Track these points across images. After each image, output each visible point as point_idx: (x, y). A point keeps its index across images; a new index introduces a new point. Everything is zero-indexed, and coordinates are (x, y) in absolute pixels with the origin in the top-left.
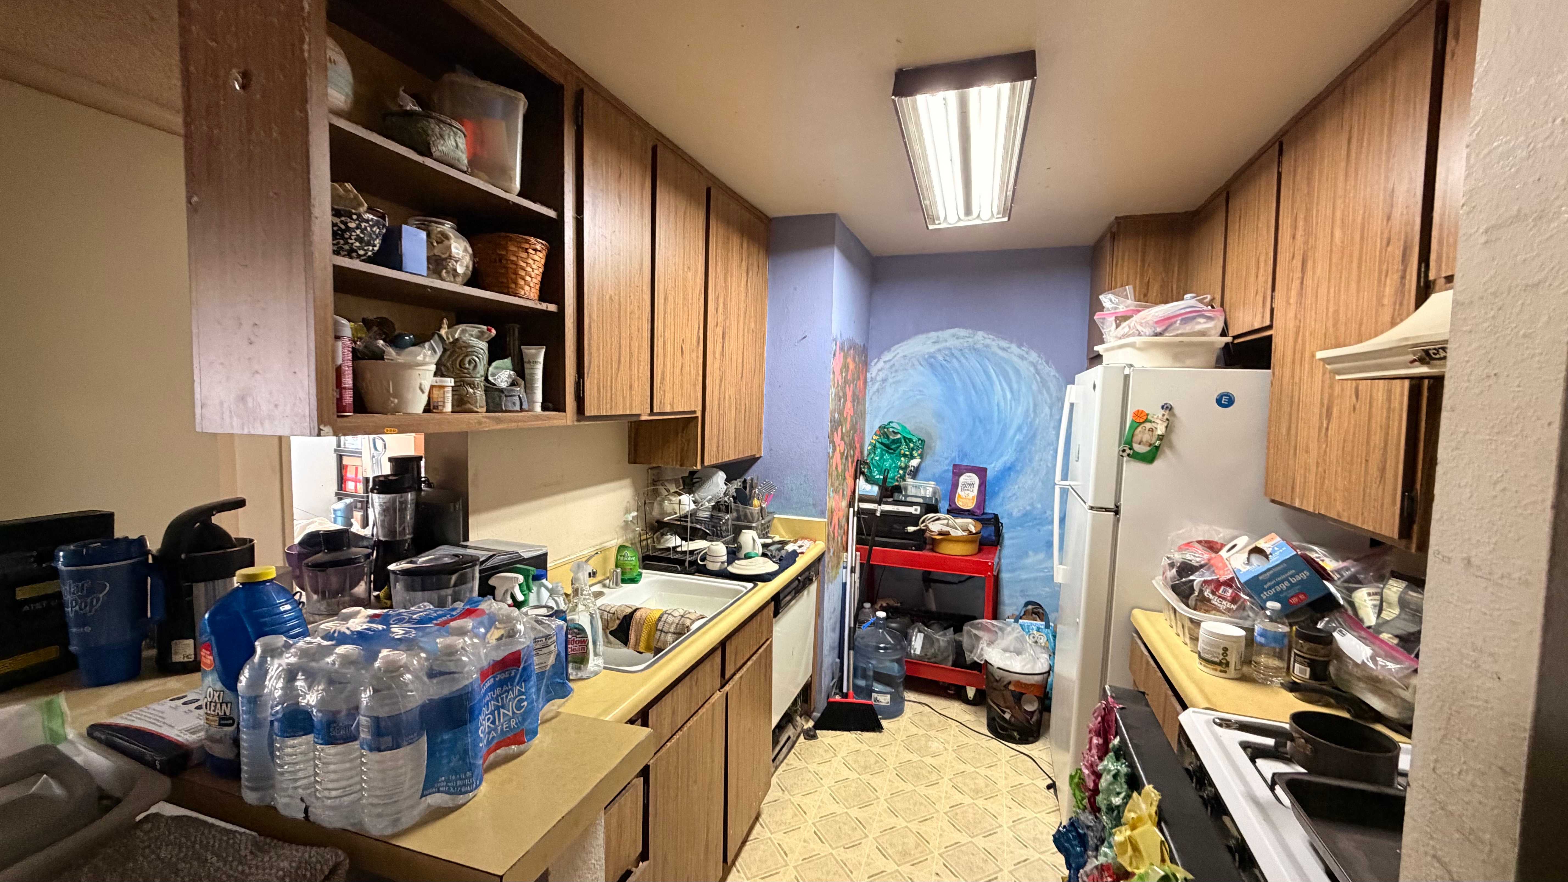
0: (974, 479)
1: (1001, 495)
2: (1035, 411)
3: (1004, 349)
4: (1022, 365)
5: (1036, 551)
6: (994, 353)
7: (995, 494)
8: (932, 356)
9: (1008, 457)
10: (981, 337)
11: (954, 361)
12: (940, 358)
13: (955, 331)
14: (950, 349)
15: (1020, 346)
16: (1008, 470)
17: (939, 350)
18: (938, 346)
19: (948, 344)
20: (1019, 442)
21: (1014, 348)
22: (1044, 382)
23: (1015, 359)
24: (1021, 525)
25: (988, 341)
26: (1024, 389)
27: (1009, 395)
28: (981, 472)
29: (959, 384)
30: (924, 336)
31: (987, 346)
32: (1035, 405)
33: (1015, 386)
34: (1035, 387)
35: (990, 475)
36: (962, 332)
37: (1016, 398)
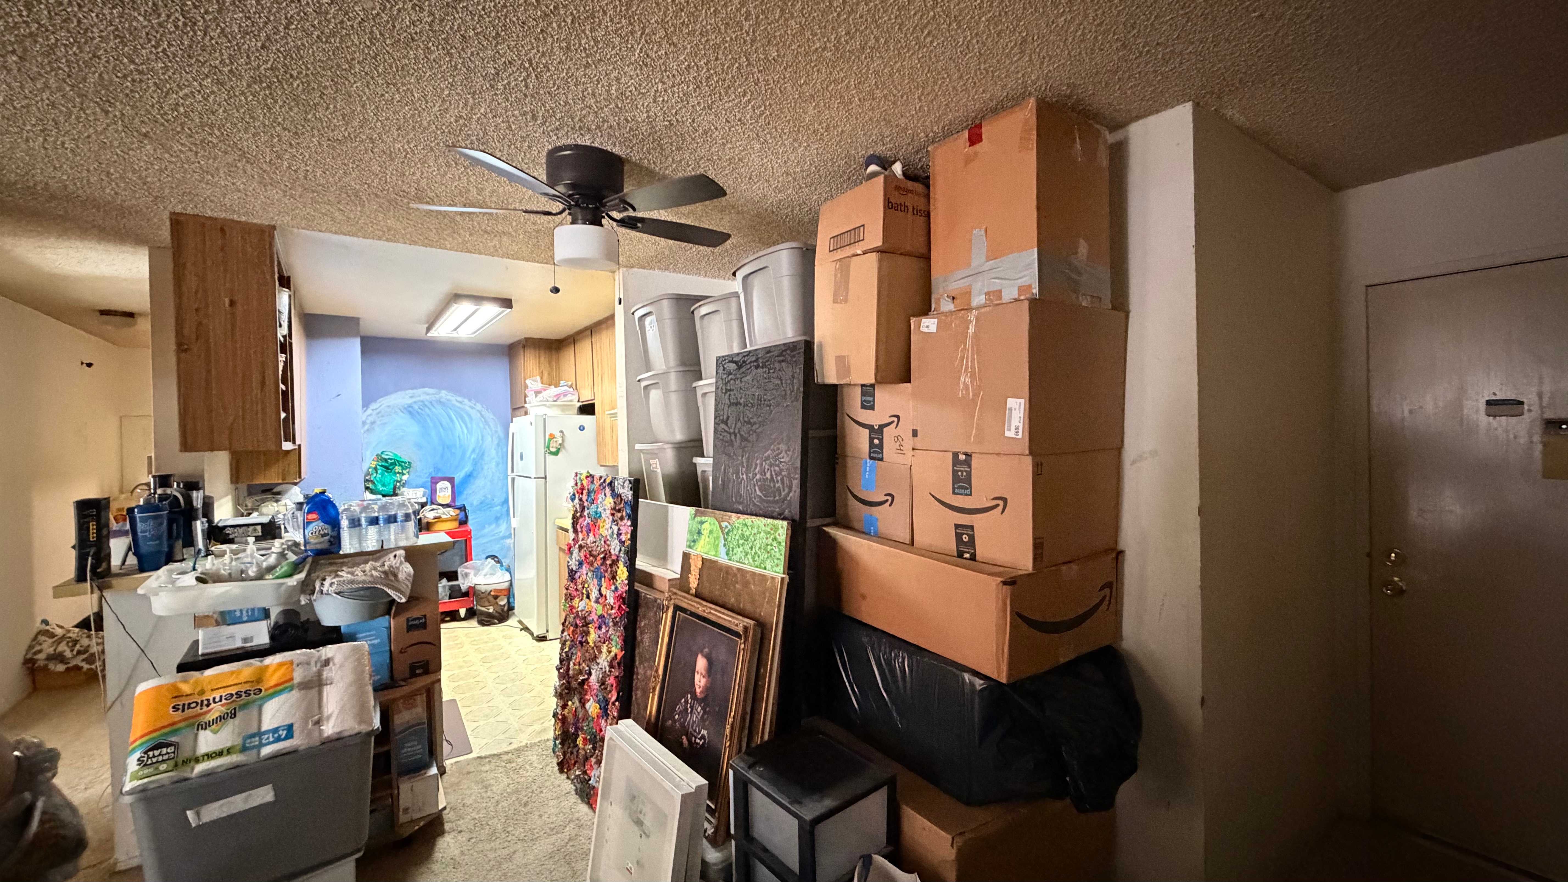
0: (447, 484)
1: (465, 493)
2: (482, 440)
3: (460, 402)
4: (473, 413)
5: (490, 524)
6: (453, 405)
7: (461, 493)
8: (410, 406)
9: (468, 468)
10: (444, 394)
11: (427, 410)
12: (416, 407)
13: (426, 389)
14: (422, 401)
15: (470, 400)
16: (469, 477)
17: (415, 402)
18: (414, 400)
19: (422, 398)
20: (474, 459)
21: (466, 401)
22: (486, 423)
23: (468, 409)
24: (480, 510)
25: (448, 397)
26: (474, 426)
27: (465, 431)
28: (451, 480)
29: (431, 425)
30: (403, 392)
31: (448, 400)
32: (483, 437)
33: (469, 425)
34: (481, 425)
35: (457, 481)
36: (430, 391)
37: (470, 432)
